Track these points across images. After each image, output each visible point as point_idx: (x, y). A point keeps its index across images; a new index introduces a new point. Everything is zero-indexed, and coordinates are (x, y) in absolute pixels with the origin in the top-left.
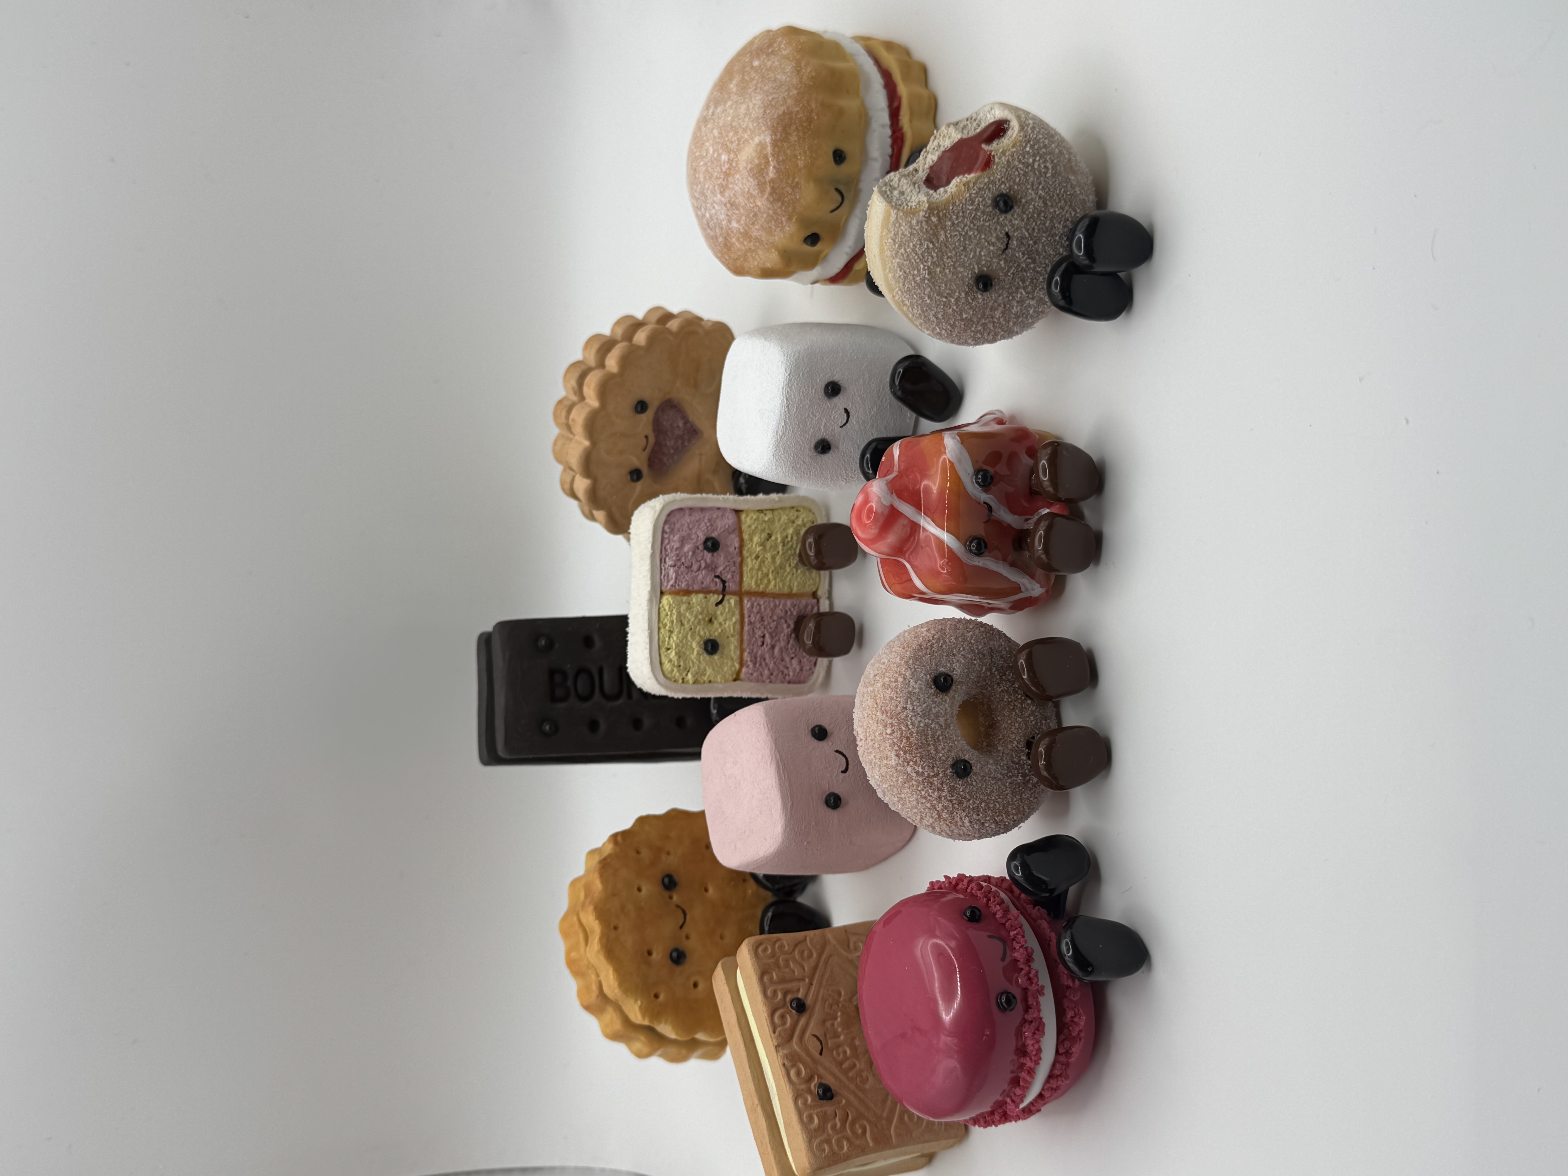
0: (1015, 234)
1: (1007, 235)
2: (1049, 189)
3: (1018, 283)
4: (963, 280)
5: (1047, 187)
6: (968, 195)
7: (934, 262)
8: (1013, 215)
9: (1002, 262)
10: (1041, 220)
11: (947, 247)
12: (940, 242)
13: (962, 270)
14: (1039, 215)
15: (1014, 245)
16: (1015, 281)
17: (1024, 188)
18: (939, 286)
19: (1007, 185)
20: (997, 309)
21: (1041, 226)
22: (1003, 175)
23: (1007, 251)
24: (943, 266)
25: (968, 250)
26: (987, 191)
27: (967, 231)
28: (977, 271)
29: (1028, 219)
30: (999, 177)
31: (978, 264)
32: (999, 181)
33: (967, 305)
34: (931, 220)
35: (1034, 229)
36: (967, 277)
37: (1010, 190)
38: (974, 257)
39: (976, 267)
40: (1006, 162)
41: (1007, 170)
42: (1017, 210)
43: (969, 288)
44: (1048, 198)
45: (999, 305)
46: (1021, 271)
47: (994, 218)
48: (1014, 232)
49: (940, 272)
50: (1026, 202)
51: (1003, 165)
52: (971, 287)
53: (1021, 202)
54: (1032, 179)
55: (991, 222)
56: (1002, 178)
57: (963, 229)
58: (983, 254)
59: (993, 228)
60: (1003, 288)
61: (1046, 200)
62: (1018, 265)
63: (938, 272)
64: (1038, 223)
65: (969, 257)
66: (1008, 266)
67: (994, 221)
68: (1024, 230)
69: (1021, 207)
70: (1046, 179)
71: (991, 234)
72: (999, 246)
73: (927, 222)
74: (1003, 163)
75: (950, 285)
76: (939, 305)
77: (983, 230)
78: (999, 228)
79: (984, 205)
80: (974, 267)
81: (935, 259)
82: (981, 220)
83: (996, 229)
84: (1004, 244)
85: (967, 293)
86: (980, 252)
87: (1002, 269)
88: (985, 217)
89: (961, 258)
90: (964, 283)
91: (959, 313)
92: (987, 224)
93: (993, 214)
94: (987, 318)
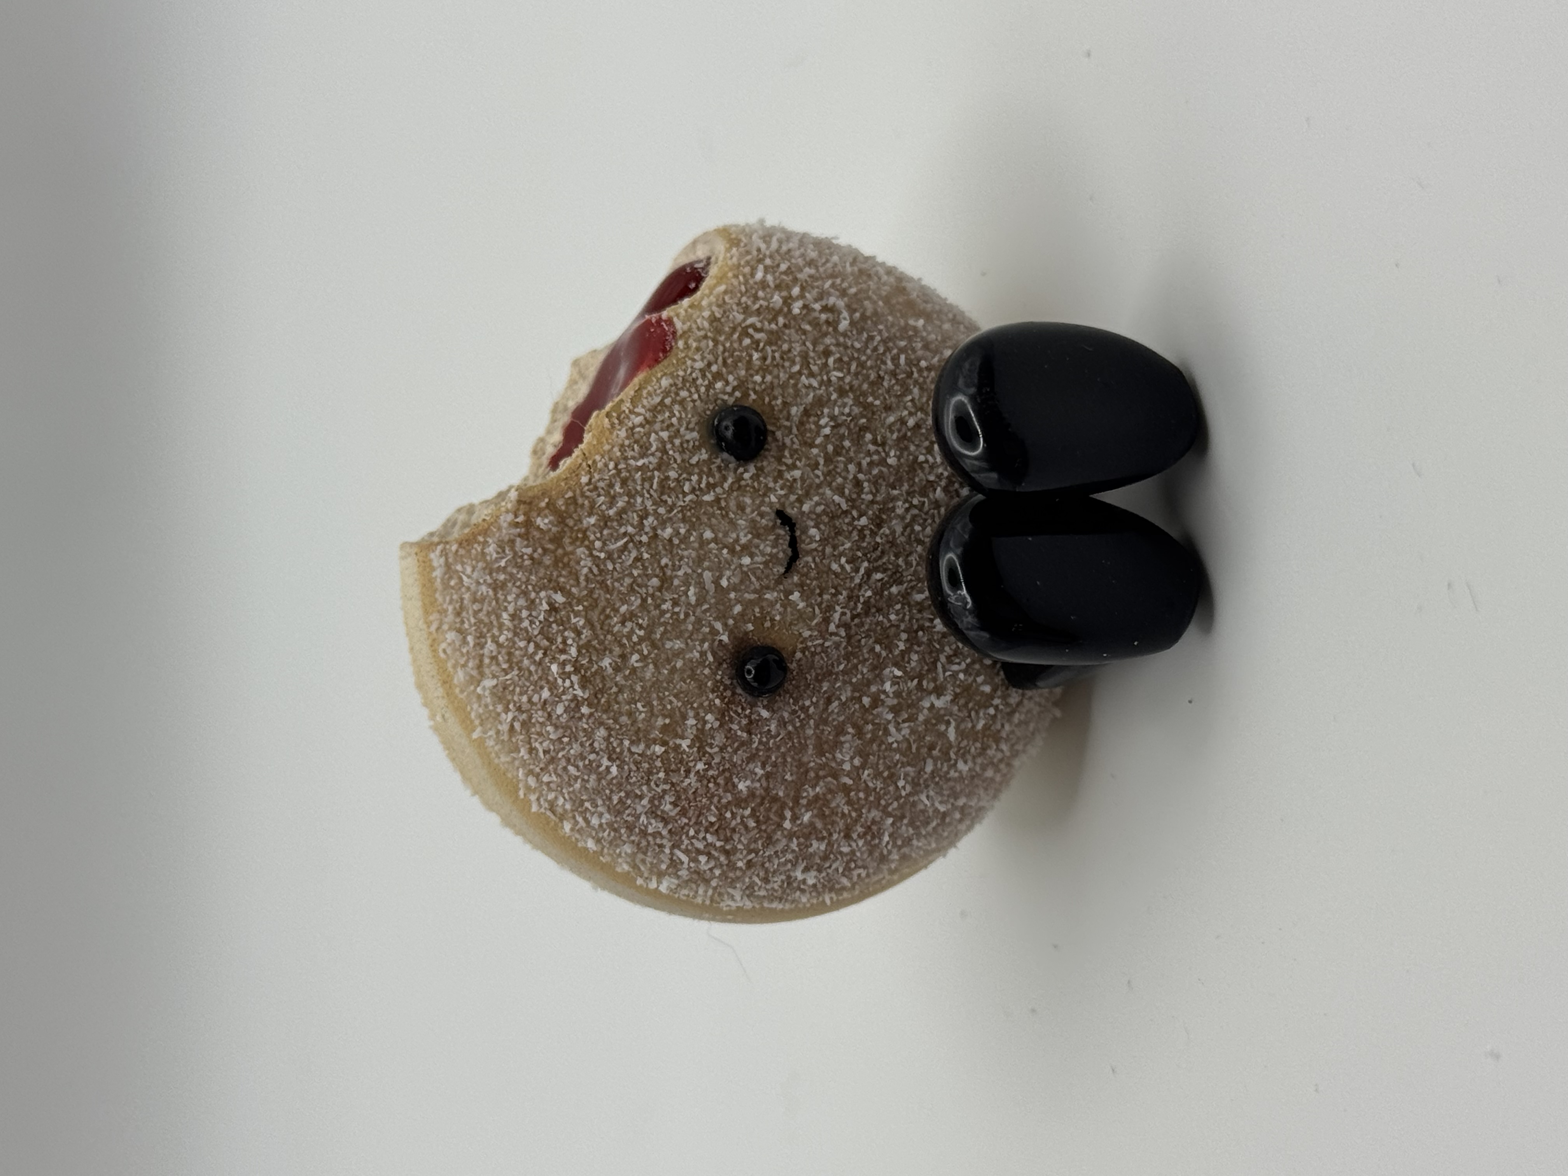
0: (806, 508)
1: (783, 517)
2: (862, 365)
3: (872, 650)
4: (693, 677)
5: (852, 358)
6: (623, 433)
7: (588, 645)
8: (779, 460)
9: (795, 596)
10: (869, 454)
11: (608, 590)
12: (582, 578)
13: (678, 644)
14: (858, 441)
15: (812, 538)
16: (859, 647)
17: (783, 376)
18: (630, 714)
19: (731, 378)
20: (837, 745)
21: (875, 471)
22: (710, 357)
23: (800, 563)
24: (617, 650)
25: (676, 582)
26: (677, 408)
27: (654, 529)
28: (725, 638)
29: (828, 460)
30: (699, 365)
31: (722, 617)
32: (704, 376)
33: (735, 751)
34: (538, 528)
35: (858, 484)
36: (702, 663)
37: (746, 395)
38: (700, 601)
39: (718, 626)
40: (706, 324)
41: (716, 342)
42: (788, 441)
43: (722, 699)
44: (865, 386)
45: (840, 731)
46: (867, 613)
47: (725, 479)
48: (800, 501)
49: (617, 669)
50: (806, 413)
51: (702, 333)
52: (728, 693)
53: (788, 418)
54: (797, 348)
55: (719, 490)
56: (709, 365)
57: (641, 526)
58: (724, 583)
59: (732, 504)
60: (828, 673)
61: (864, 394)
62: (850, 598)
63: (610, 671)
64: (864, 463)
65: (689, 604)
66: (820, 605)
67: (726, 486)
68: (828, 492)
69: (795, 430)
70: (841, 339)
71: (732, 523)
72: (768, 550)
73: (525, 536)
74: (699, 329)
75: (660, 699)
76: (649, 773)
77: (705, 519)
78: (748, 501)
79: (683, 451)
80: (712, 628)
81: (586, 633)
82: (686, 488)
83: (741, 508)
84: (784, 543)
85: (722, 715)
86: (716, 582)
87: (801, 616)
88: (695, 478)
89: (663, 613)
90: (701, 686)
91: (721, 781)
92: (707, 498)
93: (719, 467)
94: (818, 778)
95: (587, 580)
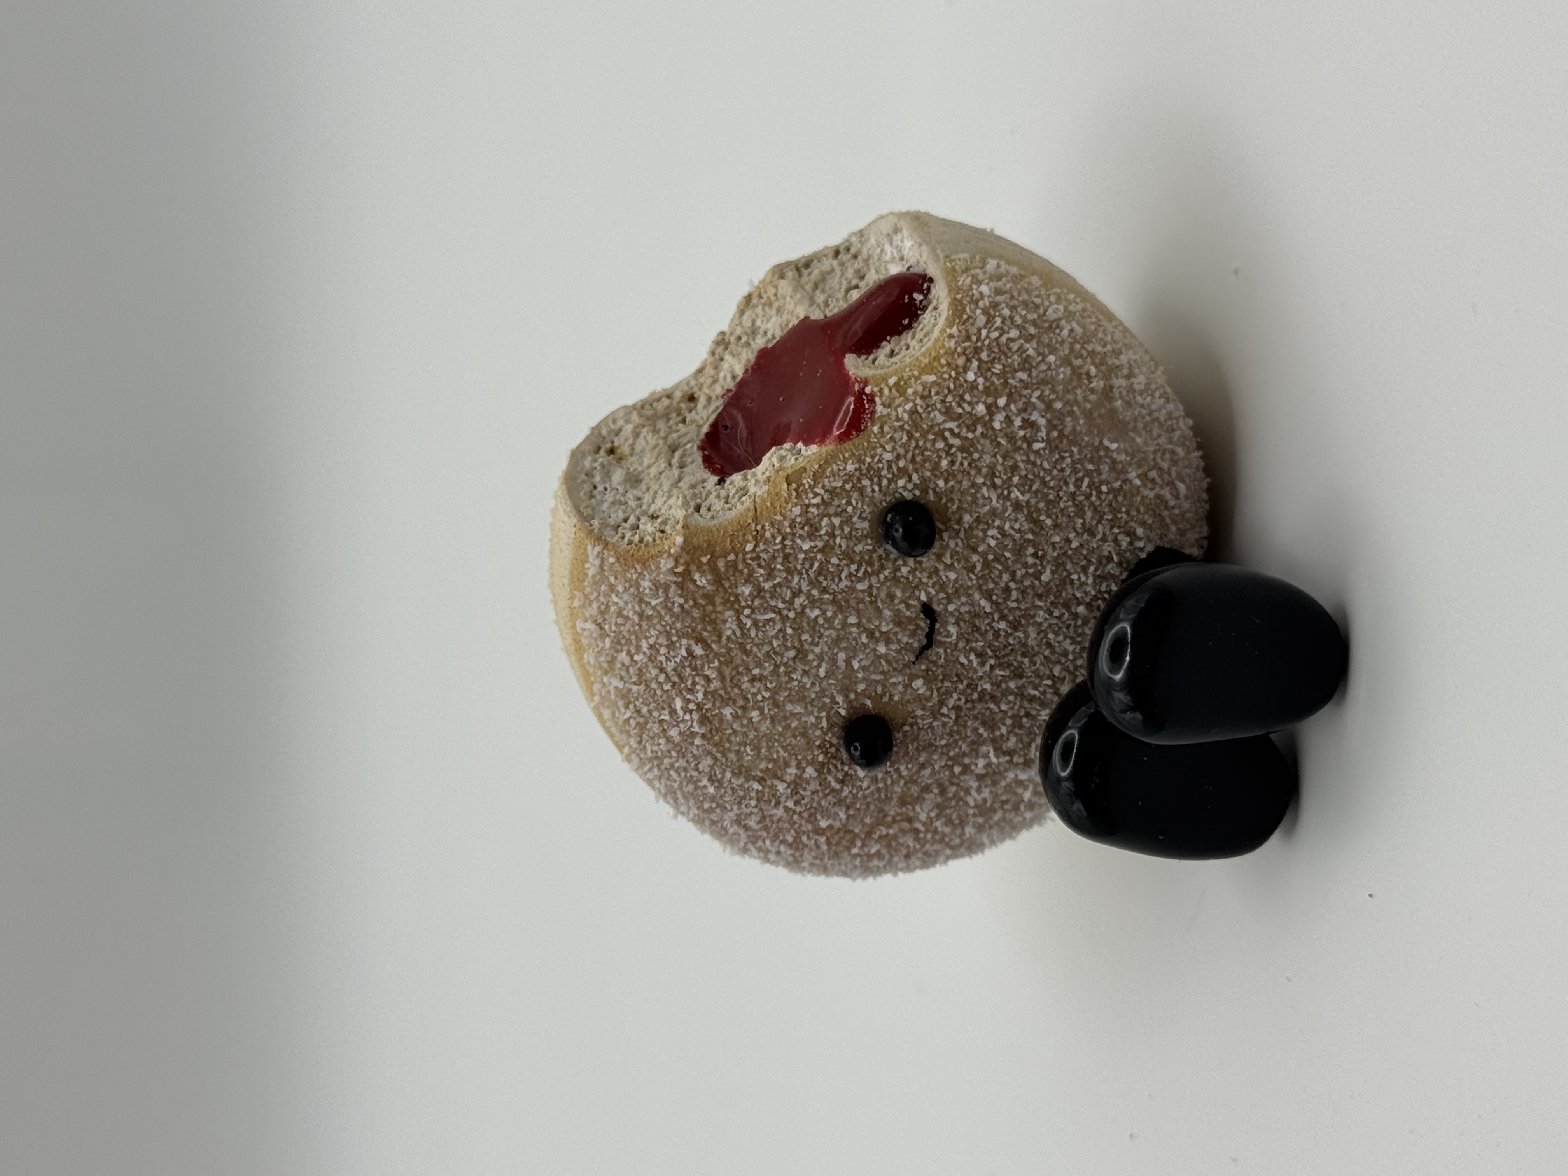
0: (951, 608)
1: (927, 610)
2: (1044, 483)
3: (975, 730)
4: (804, 735)
5: (1037, 476)
6: (797, 511)
7: (714, 693)
8: (939, 557)
9: (918, 683)
10: (1026, 565)
11: (747, 653)
12: (724, 639)
13: (799, 709)
14: (1018, 552)
15: (949, 635)
16: (965, 726)
17: (966, 484)
18: (738, 752)
19: (915, 477)
20: (919, 799)
21: (1027, 583)
22: (902, 451)
23: (931, 653)
24: (741, 702)
25: (811, 657)
26: (855, 495)
27: (804, 607)
28: (843, 712)
29: (986, 565)
30: (888, 456)
31: (845, 691)
32: (890, 467)
33: (826, 796)
34: (694, 582)
35: (1007, 590)
36: (815, 726)
37: (925, 491)
38: (829, 674)
39: (840, 699)
40: (906, 417)
41: (910, 436)
42: (952, 544)
43: (826, 753)
44: (1041, 505)
45: (927, 789)
46: (980, 699)
47: (882, 568)
48: (949, 600)
49: (736, 717)
50: (978, 520)
51: (897, 424)
52: (833, 750)
53: (959, 521)
54: (987, 459)
55: (874, 580)
56: (898, 457)
57: (791, 602)
58: (856, 665)
59: (883, 595)
60: (930, 746)
61: (1038, 510)
62: (969, 686)
63: (729, 717)
64: (1019, 574)
65: (817, 675)
66: (938, 690)
67: (882, 577)
68: (977, 596)
69: (962, 535)
70: (1032, 458)
71: (879, 611)
72: (905, 640)
73: (681, 586)
74: (898, 419)
75: (769, 748)
76: (744, 798)
77: (853, 603)
78: (899, 594)
79: (849, 537)
80: (833, 698)
81: (715, 685)
82: (843, 576)
83: (891, 597)
84: (921, 635)
85: (821, 768)
86: (848, 662)
87: (919, 698)
88: (854, 567)
89: (791, 680)
90: (809, 743)
91: (806, 815)
92: (860, 586)
93: (880, 556)
94: (894, 821)
95: (729, 638)
